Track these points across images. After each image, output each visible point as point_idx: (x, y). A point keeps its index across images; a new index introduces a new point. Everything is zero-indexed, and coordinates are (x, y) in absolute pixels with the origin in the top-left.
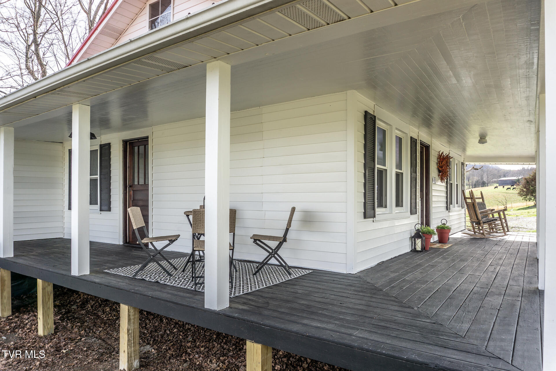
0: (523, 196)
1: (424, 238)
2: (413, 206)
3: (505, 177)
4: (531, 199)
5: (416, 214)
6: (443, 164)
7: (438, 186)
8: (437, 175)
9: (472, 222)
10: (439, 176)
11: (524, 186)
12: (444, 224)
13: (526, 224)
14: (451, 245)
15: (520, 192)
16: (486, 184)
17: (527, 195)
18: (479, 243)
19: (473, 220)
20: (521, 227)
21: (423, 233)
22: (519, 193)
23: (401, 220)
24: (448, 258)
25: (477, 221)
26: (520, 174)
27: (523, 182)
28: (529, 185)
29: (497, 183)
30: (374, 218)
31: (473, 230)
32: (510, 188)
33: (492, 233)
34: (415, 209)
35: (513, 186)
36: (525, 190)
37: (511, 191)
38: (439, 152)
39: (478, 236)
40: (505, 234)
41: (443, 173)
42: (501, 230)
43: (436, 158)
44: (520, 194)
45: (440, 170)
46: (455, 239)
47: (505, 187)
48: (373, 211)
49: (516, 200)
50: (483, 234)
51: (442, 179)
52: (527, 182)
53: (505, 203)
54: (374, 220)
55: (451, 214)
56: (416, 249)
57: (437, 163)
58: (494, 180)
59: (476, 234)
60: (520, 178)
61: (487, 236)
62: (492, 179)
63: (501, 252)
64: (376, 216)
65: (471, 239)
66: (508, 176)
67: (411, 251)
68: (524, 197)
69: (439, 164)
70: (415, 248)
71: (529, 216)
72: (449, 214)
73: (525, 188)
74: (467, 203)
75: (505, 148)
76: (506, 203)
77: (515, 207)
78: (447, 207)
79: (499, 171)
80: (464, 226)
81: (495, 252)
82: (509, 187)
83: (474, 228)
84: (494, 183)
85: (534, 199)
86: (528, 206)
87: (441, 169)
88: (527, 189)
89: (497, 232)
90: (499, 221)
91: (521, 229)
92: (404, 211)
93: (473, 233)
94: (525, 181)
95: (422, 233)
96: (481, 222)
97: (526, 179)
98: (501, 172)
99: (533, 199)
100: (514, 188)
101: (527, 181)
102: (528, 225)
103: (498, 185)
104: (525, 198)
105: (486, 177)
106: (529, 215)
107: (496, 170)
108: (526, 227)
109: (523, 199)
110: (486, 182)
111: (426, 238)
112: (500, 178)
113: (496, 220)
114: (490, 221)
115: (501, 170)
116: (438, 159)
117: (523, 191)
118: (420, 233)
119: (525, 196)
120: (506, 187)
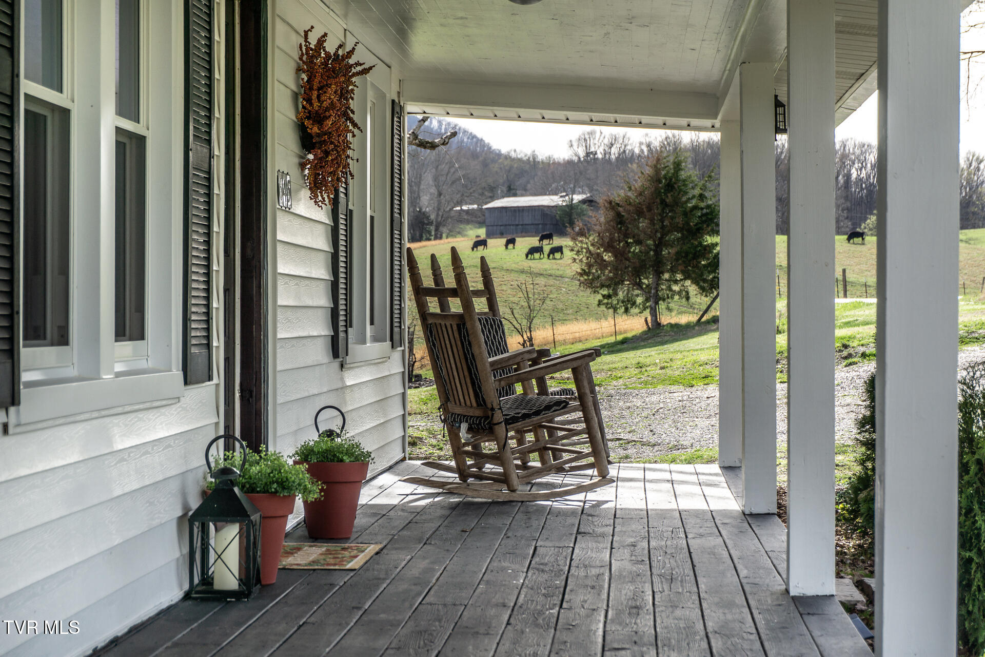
0: (602, 286)
1: (255, 517)
2: (196, 332)
3: (515, 195)
4: (634, 304)
5: (210, 378)
6: (325, 104)
7: (298, 221)
8: (296, 160)
9: (451, 421)
10: (302, 166)
11: (607, 240)
12: (330, 434)
13: (646, 422)
14: (372, 549)
15: (590, 266)
16: (432, 228)
17: (617, 284)
18: (499, 530)
19: (458, 410)
20: (629, 437)
21: (250, 489)
22: (584, 273)
23: (140, 415)
24: (395, 624)
25: (478, 413)
26: (577, 181)
27: (600, 218)
28: (626, 236)
29: (481, 224)
30: (12, 410)
31: (453, 464)
32: (539, 250)
33: (539, 472)
34: (204, 351)
35: (549, 237)
36: (607, 257)
37: (542, 264)
38: (306, 33)
39: (483, 494)
40: (603, 474)
41: (327, 153)
42: (587, 455)
43: (292, 66)
44: (589, 280)
45: (310, 136)
46: (381, 513)
47: (519, 240)
48: (8, 366)
49: (561, 306)
50: (503, 479)
51: (316, 186)
52: (619, 220)
53: (525, 322)
54: (12, 420)
55: (351, 378)
56: (212, 584)
57: (295, 96)
58: (465, 208)
59: (470, 480)
60: (577, 198)
61: (523, 490)
62: (460, 203)
63: (620, 571)
64: (24, 392)
65: (454, 507)
66: (526, 192)
67: (187, 596)
68: (605, 292)
69: (309, 101)
70: (207, 580)
71: (646, 383)
72: (342, 380)
73: (609, 247)
74: (431, 321)
75: (607, 34)
76: (530, 320)
77: (565, 342)
78: (334, 340)
79: (485, 164)
80: (400, 442)
81: (594, 571)
82: (534, 241)
83: (458, 453)
84: (468, 222)
85: (644, 303)
86: (620, 338)
87: (316, 129)
88: (618, 254)
89: (560, 470)
90: (575, 410)
91: (631, 451)
92: (151, 364)
93: (453, 477)
94: (611, 214)
95: (242, 487)
96: (498, 417)
97: (612, 205)
98: (495, 167)
99: (639, 300)
100: (554, 251)
101: (619, 215)
102: (658, 430)
103: (482, 232)
104: (609, 297)
105: (433, 190)
106: (644, 378)
107: (474, 155)
108: (653, 439)
109: (600, 303)
110: (433, 217)
111: (263, 518)
112: (493, 198)
113: (562, 406)
114: (537, 413)
115: (494, 161)
116: (299, 70)
117: (603, 264)
118: (236, 490)
119: (608, 287)
120: (525, 243)
